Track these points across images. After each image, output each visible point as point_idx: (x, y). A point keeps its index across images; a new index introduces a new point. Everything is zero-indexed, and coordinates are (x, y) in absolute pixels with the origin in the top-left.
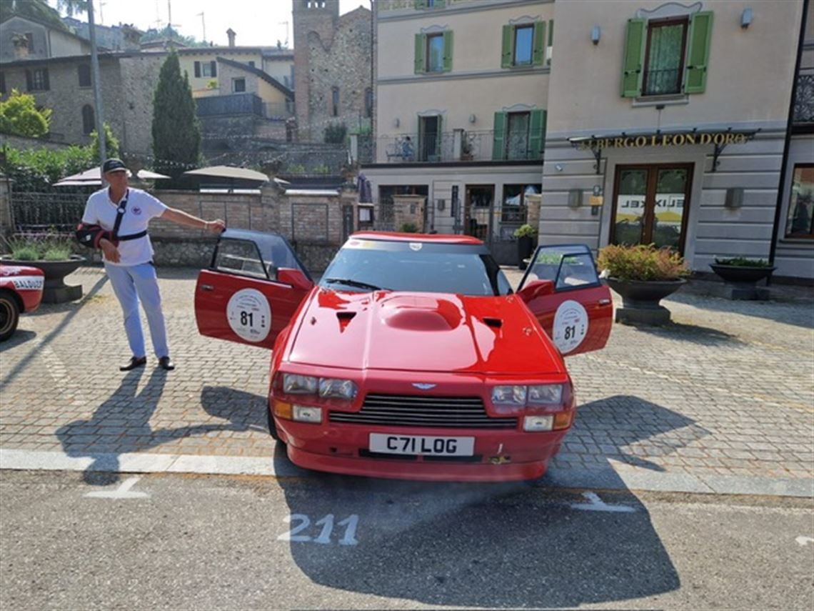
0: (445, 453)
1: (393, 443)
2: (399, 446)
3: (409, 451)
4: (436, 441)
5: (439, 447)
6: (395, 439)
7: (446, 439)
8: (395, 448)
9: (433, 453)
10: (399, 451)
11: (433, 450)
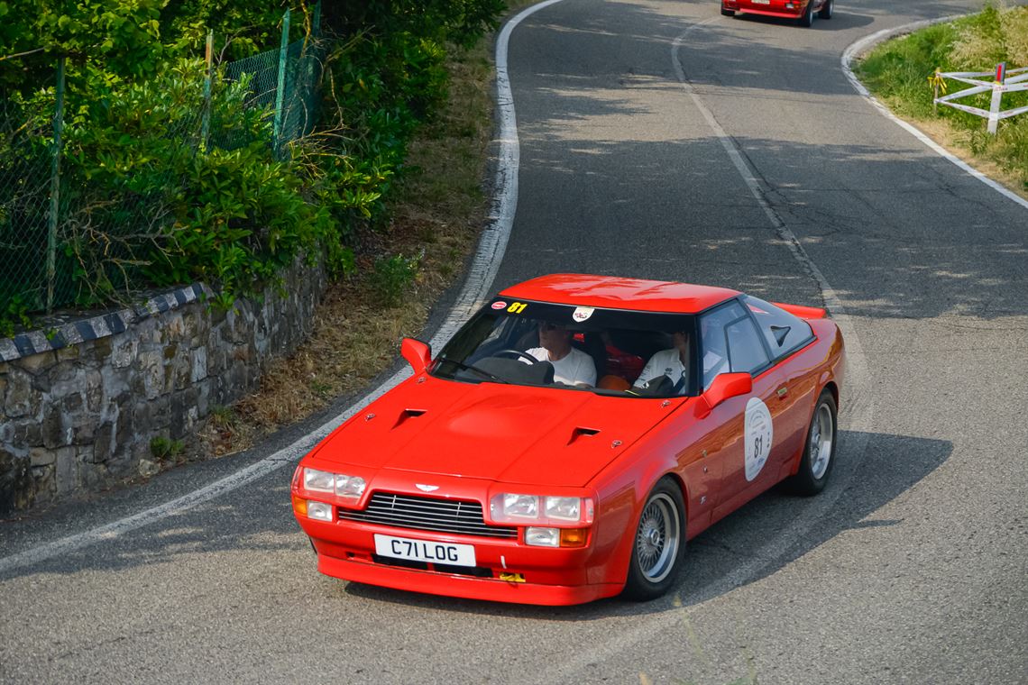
0: (447, 562)
1: (398, 547)
2: (403, 553)
3: (412, 557)
4: (437, 547)
5: (441, 555)
6: (398, 542)
7: (446, 546)
8: (400, 553)
9: (436, 561)
10: (404, 556)
11: (435, 558)
